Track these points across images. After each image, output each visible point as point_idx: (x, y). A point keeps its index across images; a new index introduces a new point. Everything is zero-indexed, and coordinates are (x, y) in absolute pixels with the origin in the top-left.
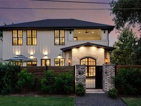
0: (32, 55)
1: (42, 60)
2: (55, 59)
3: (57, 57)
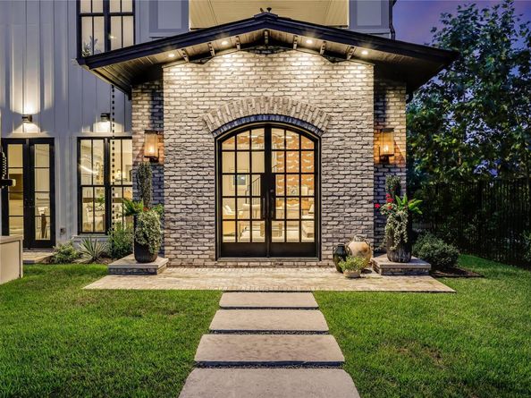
1: (6, 142)
2: (79, 139)
3: (92, 130)
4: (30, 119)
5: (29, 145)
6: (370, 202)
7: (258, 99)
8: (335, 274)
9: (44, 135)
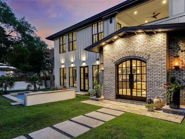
0: (72, 63)
1: (80, 67)
2: (93, 66)
4: (84, 62)
7: (126, 52)
9: (87, 65)
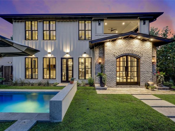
0: (49, 53)
1: (62, 59)
2: (79, 58)
3: (82, 56)
4: (68, 53)
5: (67, 59)
6: (151, 73)
7: (126, 50)
8: (145, 89)
9: (71, 57)
